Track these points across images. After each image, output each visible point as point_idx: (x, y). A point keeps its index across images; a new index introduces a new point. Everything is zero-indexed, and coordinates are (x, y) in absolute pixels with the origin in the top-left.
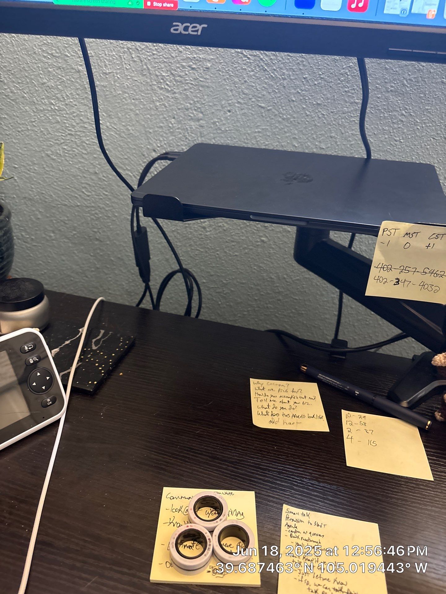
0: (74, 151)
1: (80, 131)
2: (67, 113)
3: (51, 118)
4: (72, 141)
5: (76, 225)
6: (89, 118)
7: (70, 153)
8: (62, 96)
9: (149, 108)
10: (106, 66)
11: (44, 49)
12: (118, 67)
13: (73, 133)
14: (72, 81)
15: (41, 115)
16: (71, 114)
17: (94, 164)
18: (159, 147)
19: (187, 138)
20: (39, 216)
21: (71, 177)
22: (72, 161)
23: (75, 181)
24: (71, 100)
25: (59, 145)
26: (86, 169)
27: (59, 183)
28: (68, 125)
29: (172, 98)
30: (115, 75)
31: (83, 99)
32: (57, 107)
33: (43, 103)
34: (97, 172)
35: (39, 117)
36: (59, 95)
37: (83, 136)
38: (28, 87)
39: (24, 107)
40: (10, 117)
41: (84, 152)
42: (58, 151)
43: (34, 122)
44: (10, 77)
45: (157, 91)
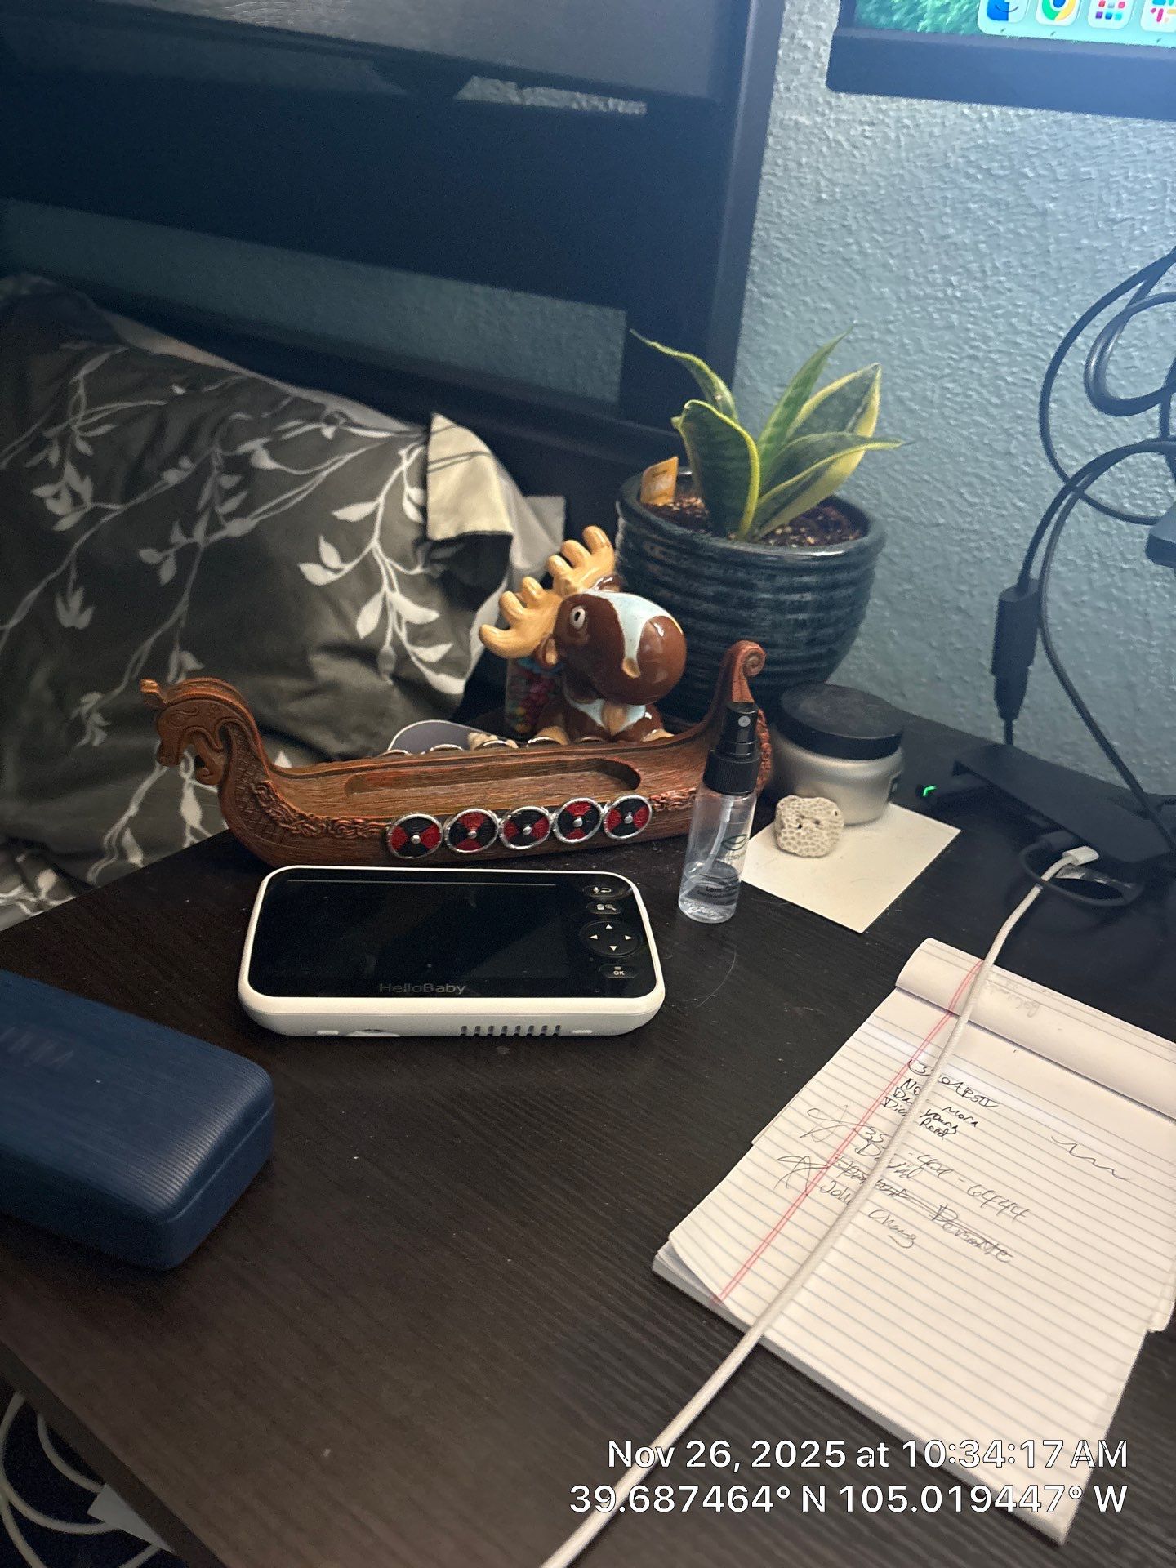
0: (971, 396)
1: (1000, 352)
2: (981, 309)
3: (935, 316)
4: (972, 372)
5: (916, 569)
6: (1034, 320)
7: (958, 399)
8: (982, 267)
10: (1119, 203)
11: (972, 159)
13: (980, 354)
14: (1019, 234)
15: (916, 309)
16: (992, 309)
17: (1011, 431)
21: (941, 456)
22: (956, 420)
23: (950, 466)
24: (1002, 279)
25: (934, 378)
26: (986, 441)
27: (908, 467)
28: (972, 335)
31: (1034, 277)
32: (962, 291)
33: (928, 282)
34: (1013, 451)
35: (908, 311)
36: (974, 266)
37: (1003, 365)
38: (905, 243)
39: (878, 288)
40: (839, 307)
41: (995, 400)
42: (929, 394)
43: (891, 322)
44: (869, 218)
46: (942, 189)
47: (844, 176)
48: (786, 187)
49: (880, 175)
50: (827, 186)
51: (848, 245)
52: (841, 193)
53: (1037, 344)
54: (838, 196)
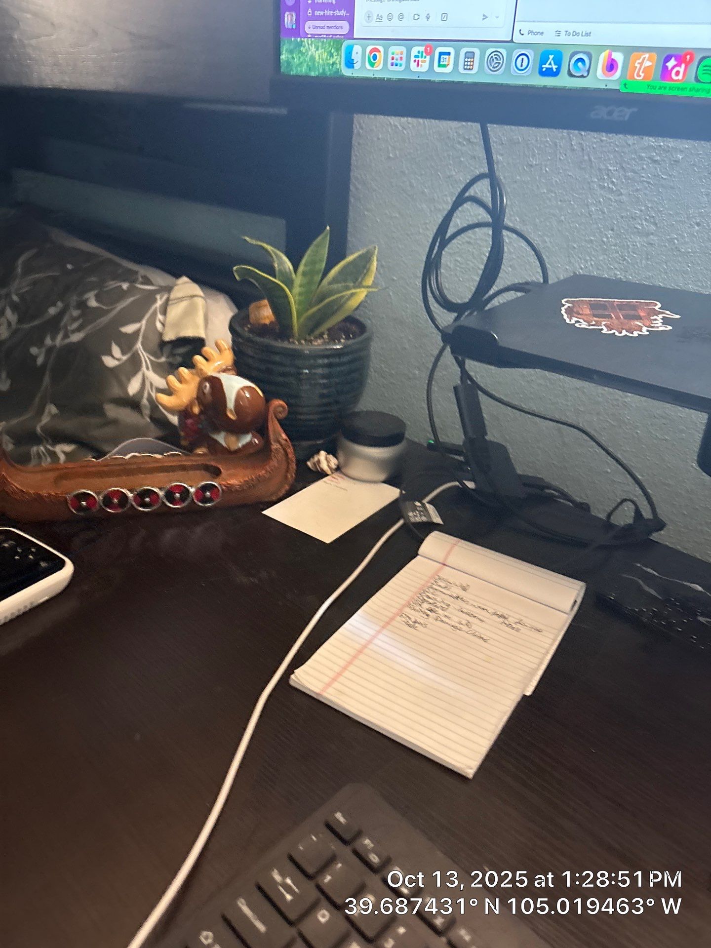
0: (468, 264)
1: (481, 239)
2: (471, 215)
4: (469, 251)
7: (462, 266)
9: (579, 214)
10: (534, 155)
11: (461, 133)
12: (549, 158)
18: (581, 268)
19: (625, 259)
20: (407, 346)
29: (616, 201)
30: (544, 168)
35: (435, 217)
39: (420, 205)
42: (449, 263)
44: (414, 167)
45: (597, 190)
47: (400, 145)
48: (373, 151)
49: (417, 144)
50: (392, 150)
51: (404, 182)
52: (399, 153)
54: (398, 155)
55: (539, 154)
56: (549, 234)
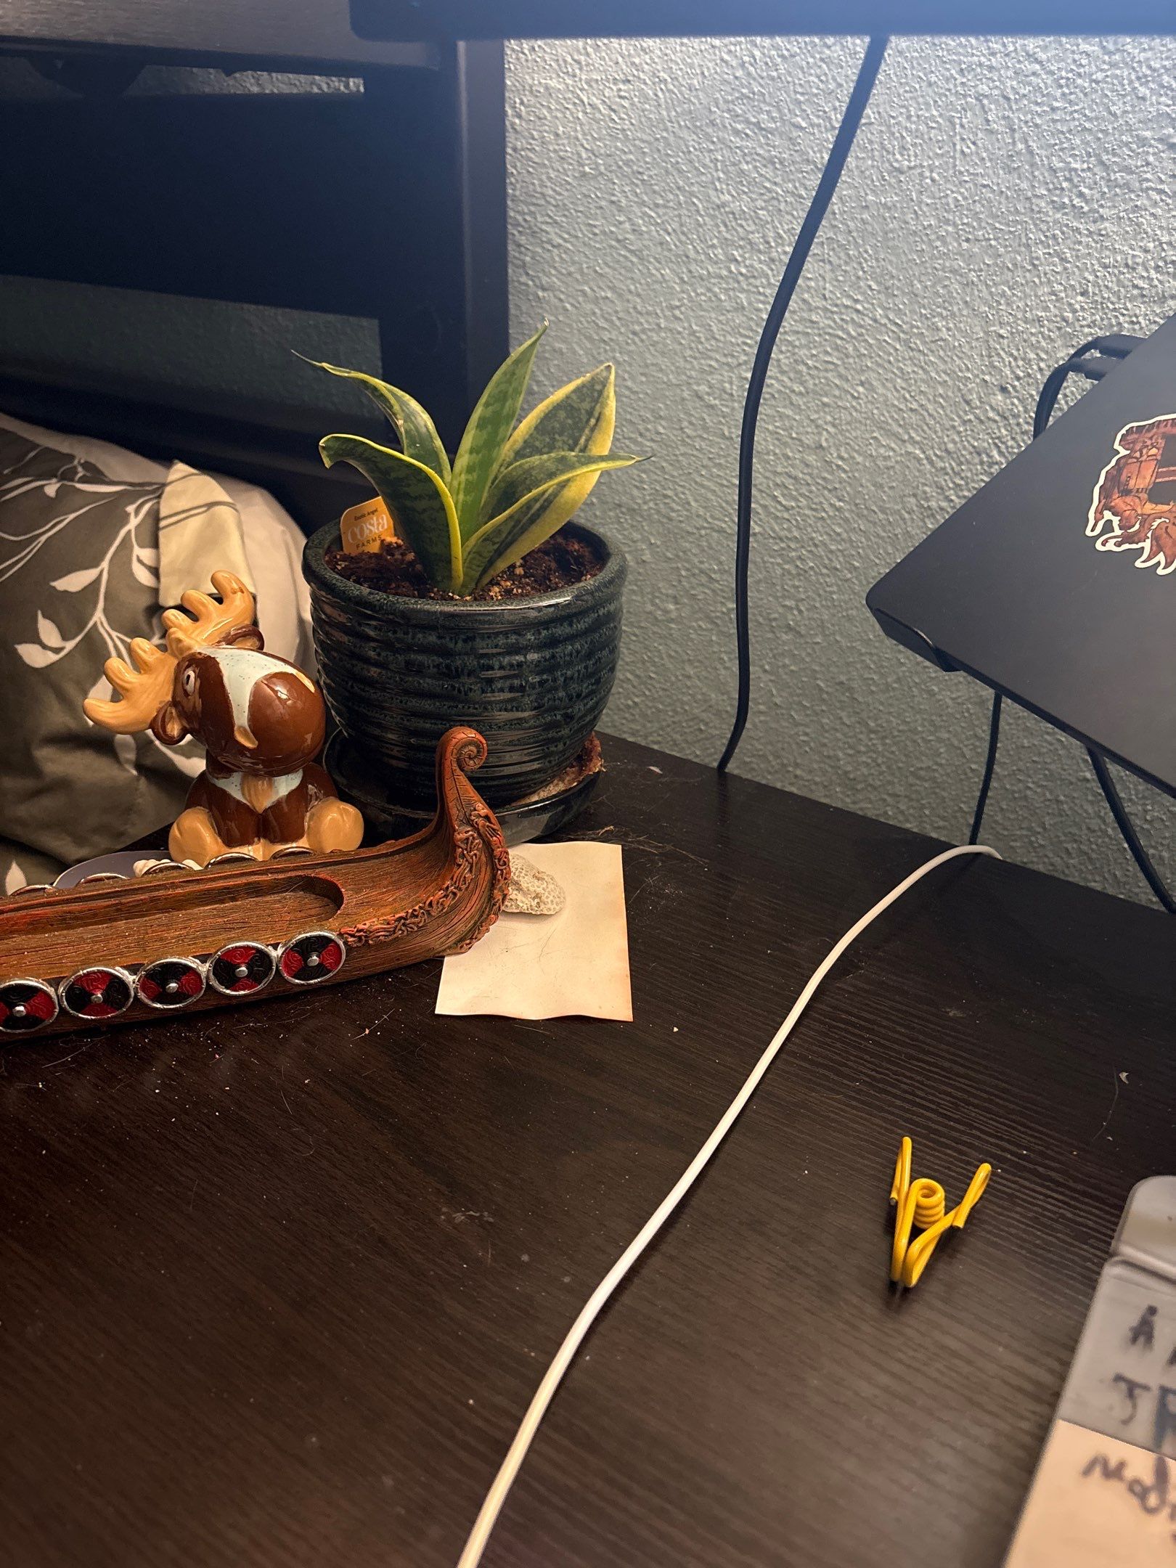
2: (769, 284)
3: (723, 298)
8: (763, 237)
9: (1010, 266)
10: (903, 149)
11: (740, 112)
12: (939, 152)
14: (801, 197)
17: (820, 422)
18: (1018, 378)
20: (647, 557)
25: (731, 368)
26: (794, 435)
29: (1091, 234)
30: (927, 174)
32: (746, 266)
33: (710, 258)
34: (824, 444)
35: (693, 294)
36: (756, 237)
38: (680, 216)
39: (657, 270)
40: (620, 295)
41: (797, 388)
42: (727, 385)
43: (678, 307)
44: (638, 191)
45: (1046, 214)
46: (711, 150)
47: (606, 145)
48: (546, 162)
49: (644, 141)
50: (589, 158)
51: (621, 223)
52: (604, 164)
53: (835, 321)
54: (602, 168)
55: (914, 145)
56: (945, 313)
